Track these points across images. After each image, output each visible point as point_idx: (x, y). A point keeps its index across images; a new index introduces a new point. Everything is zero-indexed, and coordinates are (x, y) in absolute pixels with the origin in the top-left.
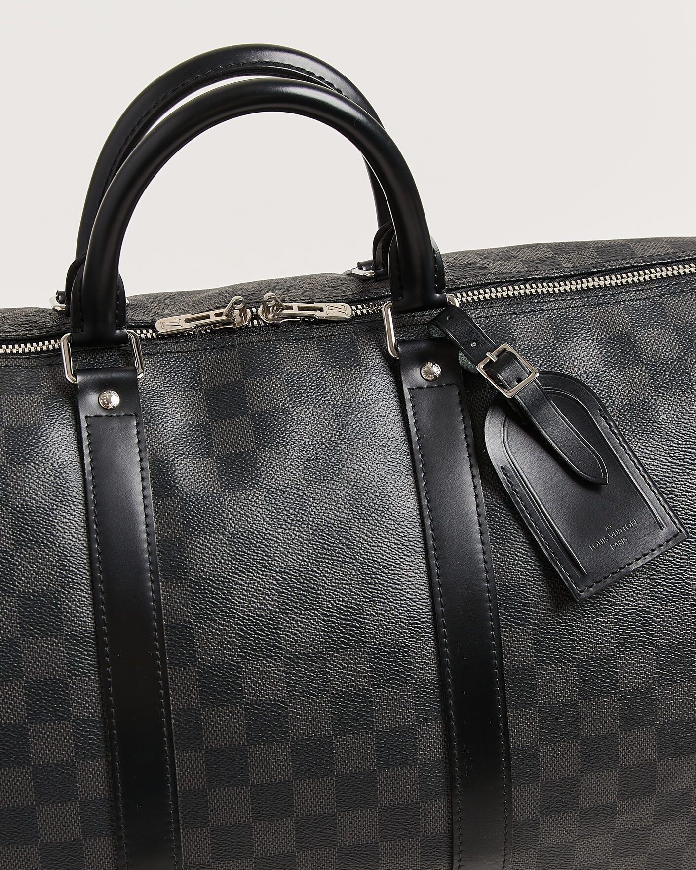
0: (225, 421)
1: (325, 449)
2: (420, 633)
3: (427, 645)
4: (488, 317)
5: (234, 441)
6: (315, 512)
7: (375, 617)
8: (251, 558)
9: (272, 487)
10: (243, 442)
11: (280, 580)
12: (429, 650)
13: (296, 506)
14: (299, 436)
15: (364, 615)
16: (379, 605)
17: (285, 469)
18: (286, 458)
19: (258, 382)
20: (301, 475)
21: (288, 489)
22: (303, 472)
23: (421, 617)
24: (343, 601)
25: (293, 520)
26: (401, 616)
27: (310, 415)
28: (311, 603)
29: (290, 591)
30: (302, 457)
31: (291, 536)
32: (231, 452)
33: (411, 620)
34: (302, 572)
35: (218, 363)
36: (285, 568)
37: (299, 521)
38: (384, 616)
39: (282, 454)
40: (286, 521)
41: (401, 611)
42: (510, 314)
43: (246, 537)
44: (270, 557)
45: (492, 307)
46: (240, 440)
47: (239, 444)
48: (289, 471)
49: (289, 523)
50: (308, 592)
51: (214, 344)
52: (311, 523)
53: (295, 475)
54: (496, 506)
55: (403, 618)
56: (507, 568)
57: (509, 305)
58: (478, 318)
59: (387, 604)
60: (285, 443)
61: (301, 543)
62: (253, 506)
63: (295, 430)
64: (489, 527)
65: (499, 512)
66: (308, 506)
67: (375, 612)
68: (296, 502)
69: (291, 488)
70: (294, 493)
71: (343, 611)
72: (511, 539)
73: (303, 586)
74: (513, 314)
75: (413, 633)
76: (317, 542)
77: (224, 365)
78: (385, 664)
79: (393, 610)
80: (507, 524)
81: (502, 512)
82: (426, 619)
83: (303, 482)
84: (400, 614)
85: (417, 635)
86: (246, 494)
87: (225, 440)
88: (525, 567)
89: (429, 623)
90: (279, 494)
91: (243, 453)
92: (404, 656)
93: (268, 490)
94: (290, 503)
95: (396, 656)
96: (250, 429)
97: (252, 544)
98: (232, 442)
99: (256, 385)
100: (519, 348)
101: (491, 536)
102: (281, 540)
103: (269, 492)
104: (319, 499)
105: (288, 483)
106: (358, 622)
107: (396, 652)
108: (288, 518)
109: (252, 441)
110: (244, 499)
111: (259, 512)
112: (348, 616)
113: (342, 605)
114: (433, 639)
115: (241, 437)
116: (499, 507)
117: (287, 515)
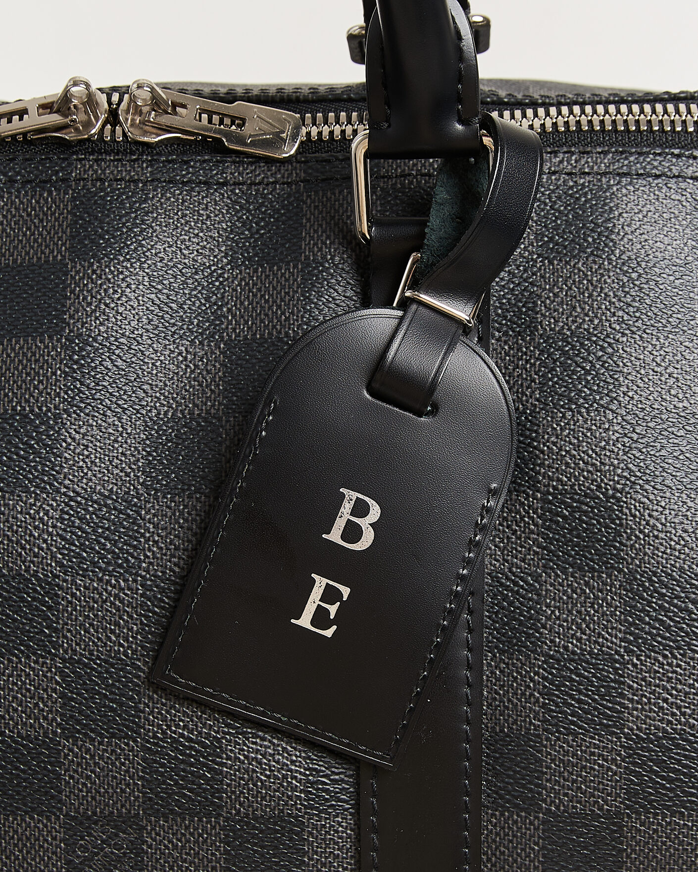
0: (17, 342)
1: (194, 429)
2: (327, 800)
3: (339, 824)
4: (575, 174)
5: (24, 386)
6: (153, 552)
7: (243, 763)
8: (18, 628)
9: (78, 494)
10: (41, 393)
11: (70, 677)
12: (343, 832)
13: (120, 537)
14: (149, 399)
15: (222, 758)
16: (253, 743)
17: (111, 462)
18: (116, 441)
19: (94, 272)
20: (138, 477)
21: (109, 502)
22: (144, 472)
23: (333, 772)
24: (185, 727)
25: (108, 564)
26: (293, 767)
27: (180, 358)
28: (124, 725)
29: (85, 699)
30: (148, 442)
31: (101, 594)
32: (14, 409)
33: (311, 775)
34: (112, 665)
35: (29, 215)
36: (81, 654)
37: (120, 566)
38: (260, 763)
39: (111, 431)
40: (94, 564)
41: (294, 758)
42: (618, 174)
43: (14, 587)
44: (56, 630)
45: (588, 153)
46: (36, 387)
47: (31, 395)
48: (117, 467)
49: (100, 568)
50: (121, 704)
51: (29, 173)
52: (144, 573)
53: (127, 475)
54: (507, 578)
55: (296, 771)
56: (509, 700)
57: (622, 153)
58: (554, 173)
59: (270, 742)
60: (119, 410)
61: (118, 610)
62: (36, 528)
63: (144, 387)
64: (489, 617)
65: (512, 591)
66: (142, 540)
67: (244, 755)
68: (122, 530)
69: (116, 501)
70: (120, 512)
71: (184, 746)
72: (526, 647)
73: (112, 693)
74: (625, 175)
75: (313, 800)
76: (149, 611)
77: (41, 221)
78: (253, 850)
79: (279, 754)
80: (524, 616)
81: (518, 591)
82: (342, 776)
83: (141, 492)
84: (293, 762)
85: (321, 804)
86: (25, 503)
87: (9, 381)
88: (544, 704)
89: (346, 783)
90: (91, 509)
91: (37, 416)
92: (291, 839)
93: (71, 499)
94: (108, 529)
95: (276, 839)
96: (60, 369)
97: (23, 602)
98: (20, 388)
99: (89, 277)
100: (619, 258)
101: (490, 634)
102: (80, 601)
103: (72, 503)
104: (166, 528)
105: (111, 490)
106: (210, 770)
107: (277, 831)
108: (99, 558)
109: (58, 395)
110: (21, 513)
111: (45, 541)
112: (191, 756)
113: (182, 735)
114: (351, 814)
115: (40, 382)
116: (513, 581)
117: (98, 553)
